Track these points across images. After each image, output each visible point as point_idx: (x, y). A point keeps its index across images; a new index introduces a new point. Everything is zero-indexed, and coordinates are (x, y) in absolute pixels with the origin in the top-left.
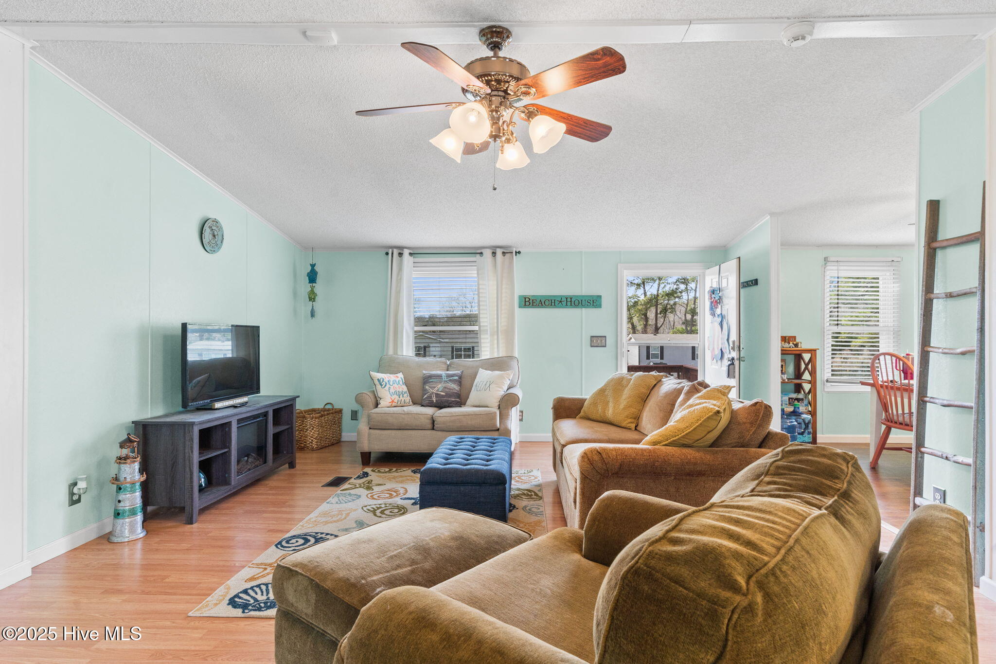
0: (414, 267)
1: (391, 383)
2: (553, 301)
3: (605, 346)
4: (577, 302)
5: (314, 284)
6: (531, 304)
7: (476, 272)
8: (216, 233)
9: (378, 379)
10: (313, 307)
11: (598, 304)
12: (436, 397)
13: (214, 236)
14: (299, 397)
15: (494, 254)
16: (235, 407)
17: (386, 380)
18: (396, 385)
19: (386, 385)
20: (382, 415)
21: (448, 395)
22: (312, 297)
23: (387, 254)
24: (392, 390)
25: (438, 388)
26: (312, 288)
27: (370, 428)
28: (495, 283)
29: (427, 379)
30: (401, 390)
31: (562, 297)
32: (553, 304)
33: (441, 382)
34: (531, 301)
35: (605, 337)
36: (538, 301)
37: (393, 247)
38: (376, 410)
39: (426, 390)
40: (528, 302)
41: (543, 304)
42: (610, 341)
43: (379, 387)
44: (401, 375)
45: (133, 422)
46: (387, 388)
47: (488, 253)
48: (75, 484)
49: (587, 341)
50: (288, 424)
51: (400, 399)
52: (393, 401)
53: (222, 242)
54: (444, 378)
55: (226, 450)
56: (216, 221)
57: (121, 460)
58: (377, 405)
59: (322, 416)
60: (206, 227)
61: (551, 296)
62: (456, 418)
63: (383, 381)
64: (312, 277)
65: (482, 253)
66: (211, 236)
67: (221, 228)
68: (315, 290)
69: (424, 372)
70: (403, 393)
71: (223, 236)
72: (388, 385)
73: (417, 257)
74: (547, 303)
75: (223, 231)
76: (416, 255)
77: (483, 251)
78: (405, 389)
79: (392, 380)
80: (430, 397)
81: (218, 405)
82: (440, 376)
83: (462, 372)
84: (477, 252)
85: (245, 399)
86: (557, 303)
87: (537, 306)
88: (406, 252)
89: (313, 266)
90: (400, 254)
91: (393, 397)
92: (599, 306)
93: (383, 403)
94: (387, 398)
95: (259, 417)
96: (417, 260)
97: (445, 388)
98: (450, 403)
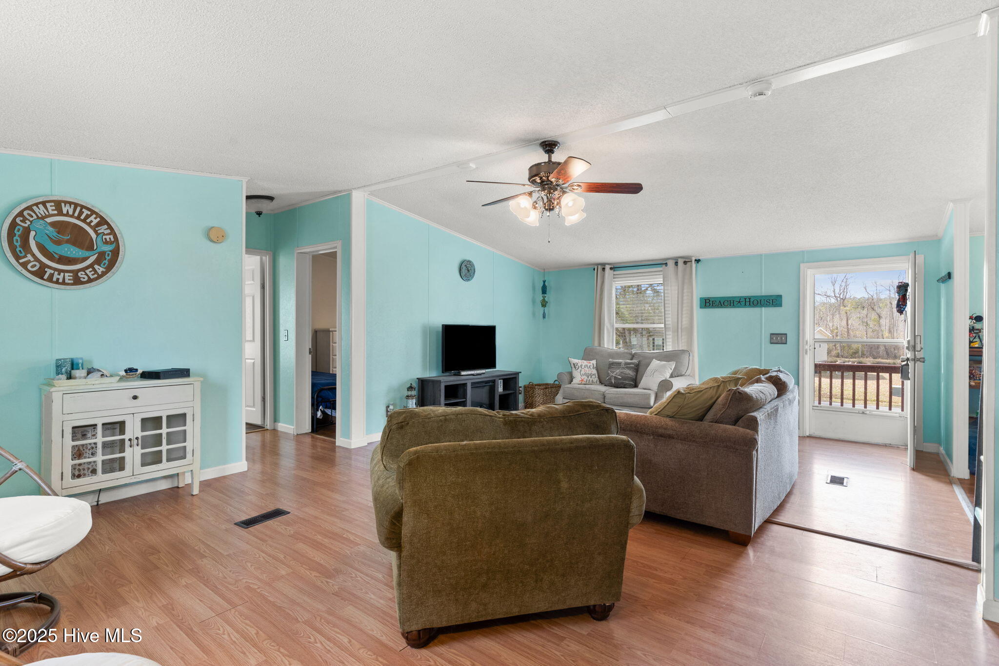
0: (614, 278)
1: (583, 367)
2: (732, 302)
3: (786, 343)
4: (755, 302)
5: (545, 295)
6: (711, 305)
7: (662, 280)
8: (469, 269)
9: (574, 364)
10: (544, 311)
11: (778, 303)
12: (615, 380)
13: (468, 270)
14: (521, 372)
15: (676, 264)
16: (473, 375)
17: (579, 365)
18: (586, 369)
19: (578, 368)
20: (571, 389)
21: (624, 378)
22: (544, 304)
23: (594, 269)
24: (583, 372)
25: (616, 373)
26: (544, 297)
27: (564, 398)
28: (677, 288)
29: (611, 365)
30: (590, 373)
31: (740, 298)
32: (732, 304)
33: (619, 368)
34: (711, 302)
35: (786, 334)
36: (718, 302)
37: (598, 264)
38: (569, 386)
39: (608, 373)
40: (708, 303)
41: (723, 305)
42: (791, 339)
43: (574, 369)
44: (594, 362)
45: (417, 379)
46: (579, 370)
47: (671, 264)
48: (389, 407)
49: (766, 338)
50: (514, 390)
51: (588, 379)
52: (582, 380)
53: (474, 273)
54: (623, 365)
55: (465, 400)
56: (469, 262)
57: (408, 397)
58: (571, 381)
59: (546, 388)
60: (463, 266)
61: (730, 297)
62: (619, 395)
63: (577, 365)
64: (544, 290)
65: (666, 263)
66: (466, 271)
67: (473, 265)
68: (546, 299)
69: (610, 360)
70: (591, 375)
71: (474, 270)
72: (580, 368)
73: (617, 271)
74: (726, 304)
75: (474, 267)
76: (616, 269)
77: (667, 261)
78: (595, 371)
79: (584, 365)
80: (610, 379)
81: (463, 373)
82: (620, 364)
83: (639, 362)
84: (663, 263)
85: (483, 371)
86: (735, 303)
87: (717, 307)
88: (608, 267)
89: (544, 282)
90: (604, 269)
91: (583, 378)
92: (780, 305)
93: (574, 381)
94: (578, 378)
95: (489, 383)
96: (616, 273)
97: (622, 373)
98: (625, 385)
